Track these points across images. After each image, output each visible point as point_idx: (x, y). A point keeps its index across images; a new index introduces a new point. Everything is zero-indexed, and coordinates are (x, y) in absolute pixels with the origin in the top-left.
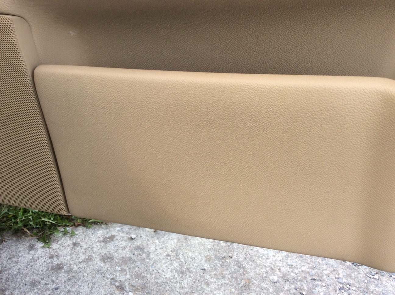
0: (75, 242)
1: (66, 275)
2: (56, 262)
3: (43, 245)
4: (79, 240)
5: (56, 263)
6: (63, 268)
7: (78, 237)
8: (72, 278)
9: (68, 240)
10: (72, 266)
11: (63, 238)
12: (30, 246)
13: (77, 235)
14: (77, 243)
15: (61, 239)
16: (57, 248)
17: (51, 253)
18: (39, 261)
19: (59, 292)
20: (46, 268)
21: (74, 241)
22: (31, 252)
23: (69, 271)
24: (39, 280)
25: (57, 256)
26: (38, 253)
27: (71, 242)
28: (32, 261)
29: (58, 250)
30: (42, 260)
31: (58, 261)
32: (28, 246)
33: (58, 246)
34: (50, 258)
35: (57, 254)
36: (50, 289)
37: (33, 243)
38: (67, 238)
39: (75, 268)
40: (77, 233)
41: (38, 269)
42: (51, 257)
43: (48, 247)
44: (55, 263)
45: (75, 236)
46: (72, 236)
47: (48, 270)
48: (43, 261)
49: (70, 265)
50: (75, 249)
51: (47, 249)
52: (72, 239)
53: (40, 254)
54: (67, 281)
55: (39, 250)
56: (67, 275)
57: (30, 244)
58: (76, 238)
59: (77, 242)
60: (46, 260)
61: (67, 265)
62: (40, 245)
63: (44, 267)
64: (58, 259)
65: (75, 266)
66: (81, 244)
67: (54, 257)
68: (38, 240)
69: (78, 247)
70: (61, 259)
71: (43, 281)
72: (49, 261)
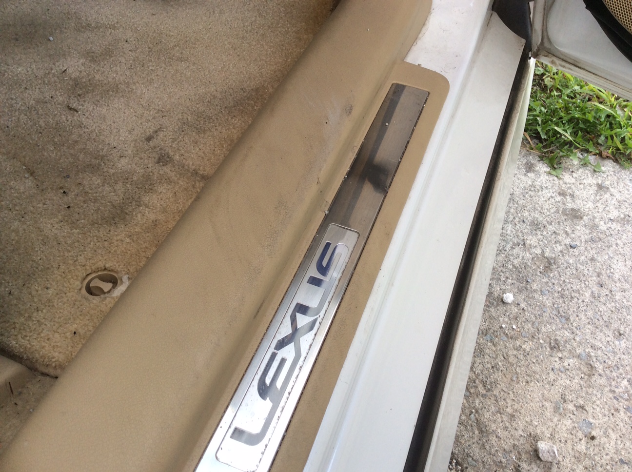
0: (601, 184)
1: (587, 232)
2: (571, 204)
3: (548, 169)
4: (607, 183)
5: (570, 206)
6: (582, 218)
7: (605, 176)
8: (597, 239)
9: (589, 175)
10: (597, 220)
11: (581, 170)
12: (527, 164)
13: (604, 173)
14: (604, 187)
15: (578, 170)
16: (571, 182)
17: (562, 187)
18: (543, 192)
19: (577, 254)
20: (555, 209)
21: (600, 182)
22: (529, 174)
23: (592, 227)
24: (544, 222)
25: (572, 196)
26: (540, 179)
27: (595, 182)
28: (532, 189)
29: (573, 187)
30: (547, 194)
31: (573, 204)
32: (524, 163)
33: (573, 180)
34: (560, 194)
35: (571, 193)
36: (563, 243)
37: (532, 162)
38: (587, 171)
39: (603, 227)
40: (603, 169)
41: (542, 205)
42: (562, 194)
43: (557, 176)
44: (568, 204)
45: (602, 173)
46: (595, 171)
47: (557, 211)
48: (549, 195)
49: (594, 217)
50: (601, 195)
51: (555, 178)
52: (595, 176)
53: (544, 182)
54: (590, 242)
55: (543, 175)
56: (590, 233)
57: (528, 160)
58: (603, 177)
59: (604, 185)
60: (553, 195)
61: (589, 217)
62: (543, 168)
63: (551, 206)
64: (574, 202)
65: (602, 223)
66: (612, 190)
67: (567, 195)
68: (539, 159)
69: (606, 193)
70: (578, 203)
71: (551, 227)
72: (559, 198)
